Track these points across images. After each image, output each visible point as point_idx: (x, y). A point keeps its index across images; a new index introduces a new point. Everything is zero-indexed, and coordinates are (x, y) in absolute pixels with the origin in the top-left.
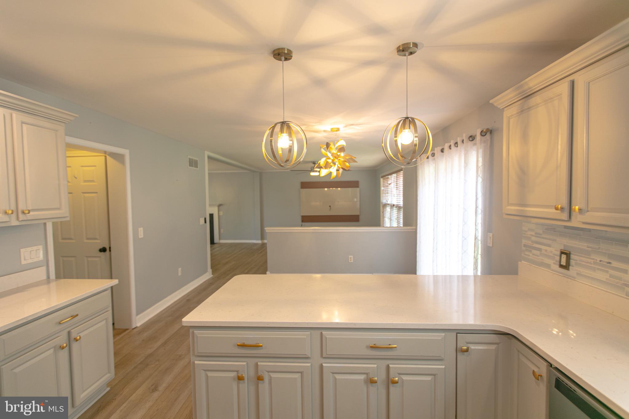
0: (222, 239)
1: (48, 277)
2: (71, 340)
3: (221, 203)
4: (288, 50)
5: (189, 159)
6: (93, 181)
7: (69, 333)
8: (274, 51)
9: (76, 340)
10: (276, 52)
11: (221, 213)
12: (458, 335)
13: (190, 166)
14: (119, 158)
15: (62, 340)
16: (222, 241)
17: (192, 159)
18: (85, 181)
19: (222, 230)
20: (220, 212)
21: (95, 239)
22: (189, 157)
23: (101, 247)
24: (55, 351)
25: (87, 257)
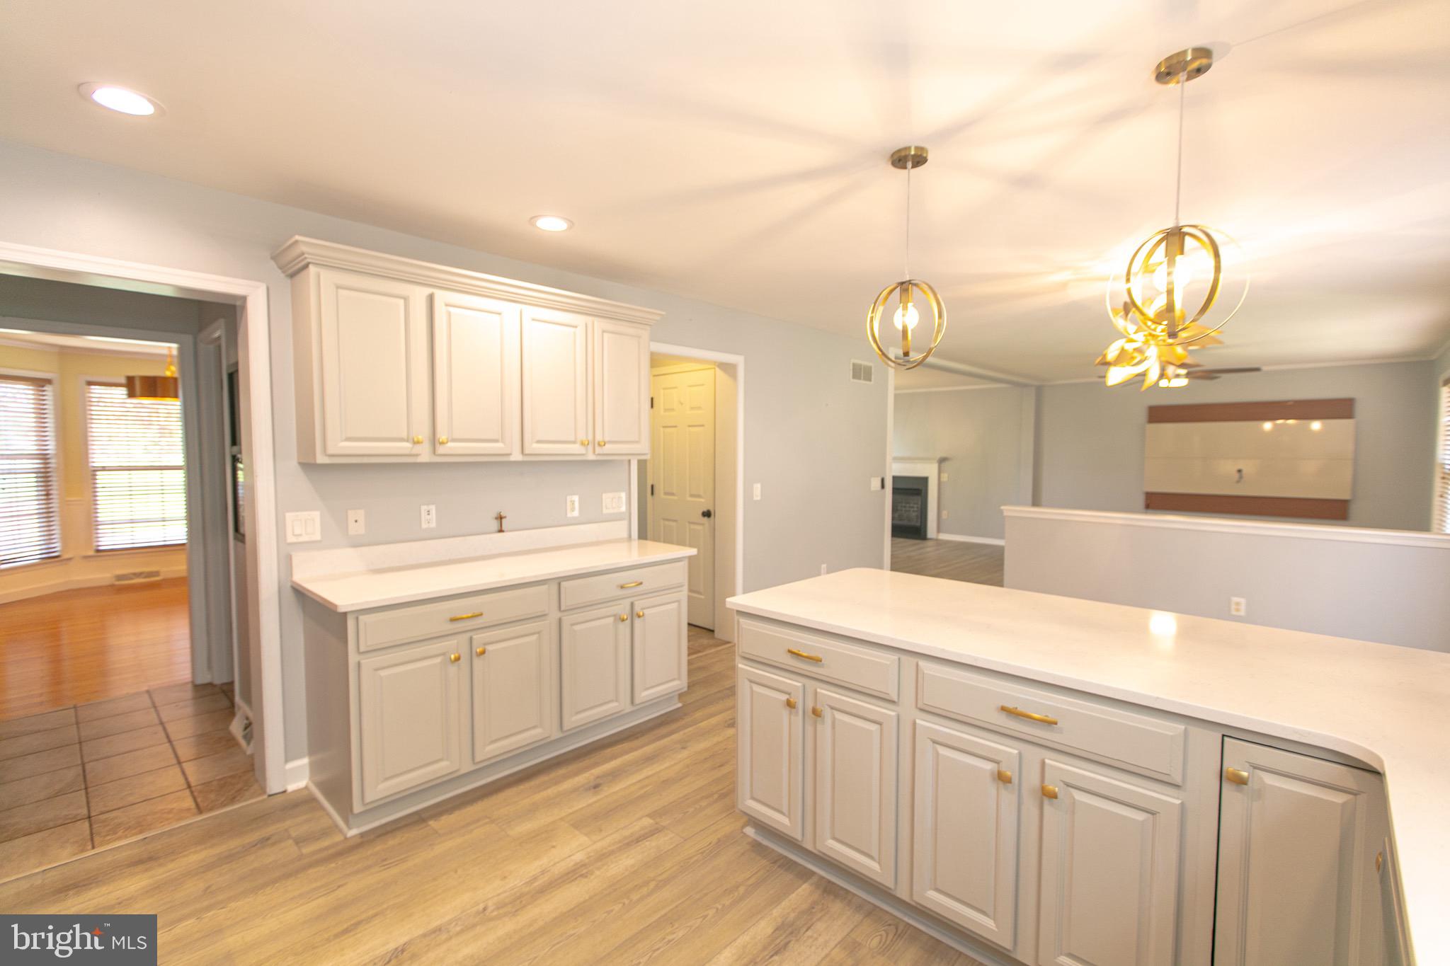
0: (943, 532)
1: (630, 536)
2: (634, 615)
3: (944, 455)
4: (917, 148)
5: (854, 365)
6: (699, 408)
7: (632, 604)
8: (892, 155)
9: (639, 616)
10: (895, 157)
11: (945, 477)
12: (1226, 738)
13: (854, 377)
14: (729, 369)
15: (622, 608)
16: (944, 537)
17: (861, 365)
18: (692, 408)
19: (944, 514)
20: (942, 475)
21: (699, 496)
22: (853, 361)
23: (705, 510)
24: (615, 620)
25: (689, 523)
